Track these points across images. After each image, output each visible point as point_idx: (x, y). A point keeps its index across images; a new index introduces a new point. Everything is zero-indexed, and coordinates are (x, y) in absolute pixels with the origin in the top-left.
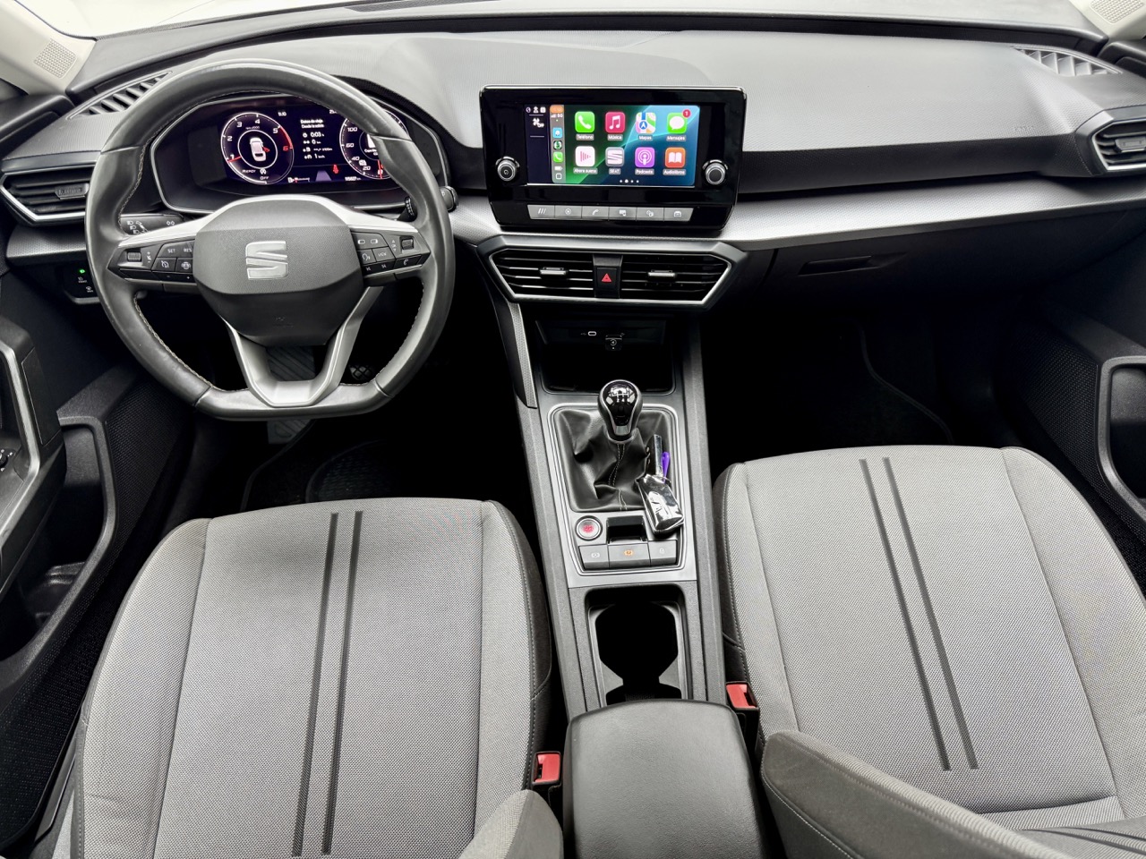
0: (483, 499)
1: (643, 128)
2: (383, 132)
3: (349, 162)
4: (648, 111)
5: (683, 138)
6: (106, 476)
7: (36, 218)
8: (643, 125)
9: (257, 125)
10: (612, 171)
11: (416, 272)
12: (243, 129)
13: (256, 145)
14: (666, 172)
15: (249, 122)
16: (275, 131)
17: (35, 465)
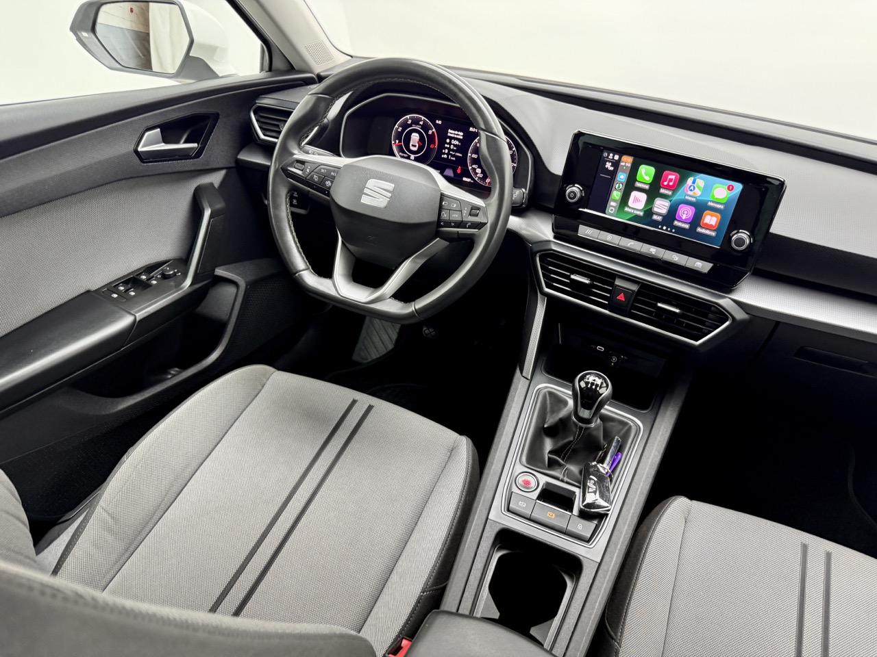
0: (461, 433)
1: (691, 190)
2: (488, 129)
3: (470, 168)
4: (699, 178)
5: (722, 207)
6: (231, 320)
7: (262, 136)
8: (692, 188)
9: (420, 125)
10: (655, 217)
11: (473, 235)
12: (410, 125)
13: (415, 137)
14: (699, 230)
15: (416, 122)
16: (430, 132)
17: (188, 282)
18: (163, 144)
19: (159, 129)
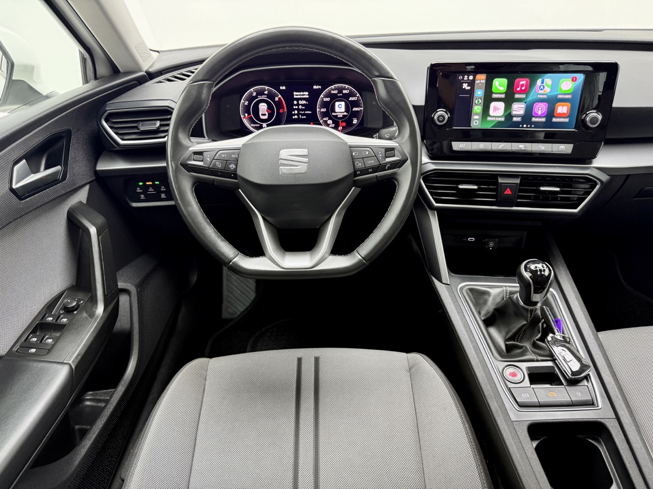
1: (542, 89)
2: (382, 74)
3: (322, 121)
4: (546, 78)
5: (570, 96)
6: (135, 327)
7: (120, 142)
8: (542, 87)
9: (265, 94)
10: (515, 119)
11: (395, 174)
12: (256, 97)
13: (263, 107)
14: (554, 120)
15: (260, 93)
16: (277, 99)
17: (100, 309)
18: (33, 175)
19: (24, 160)
